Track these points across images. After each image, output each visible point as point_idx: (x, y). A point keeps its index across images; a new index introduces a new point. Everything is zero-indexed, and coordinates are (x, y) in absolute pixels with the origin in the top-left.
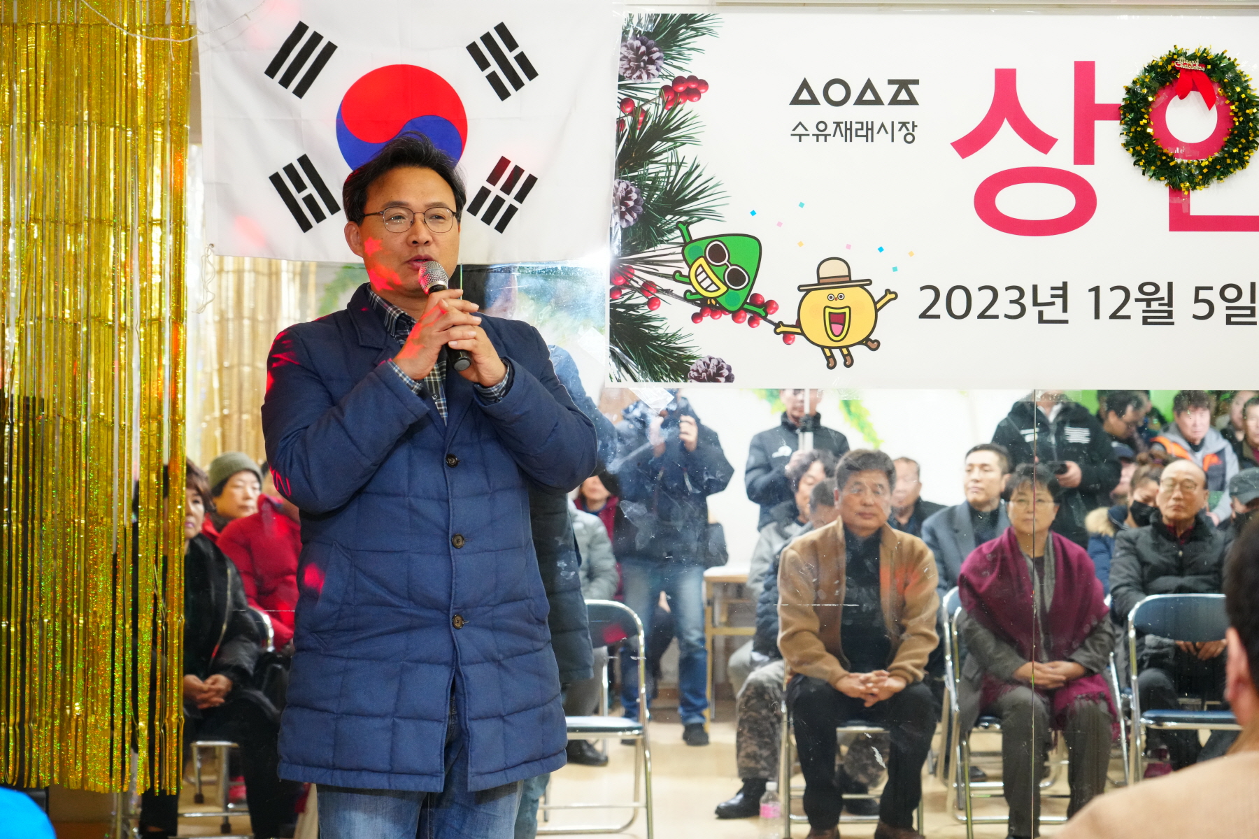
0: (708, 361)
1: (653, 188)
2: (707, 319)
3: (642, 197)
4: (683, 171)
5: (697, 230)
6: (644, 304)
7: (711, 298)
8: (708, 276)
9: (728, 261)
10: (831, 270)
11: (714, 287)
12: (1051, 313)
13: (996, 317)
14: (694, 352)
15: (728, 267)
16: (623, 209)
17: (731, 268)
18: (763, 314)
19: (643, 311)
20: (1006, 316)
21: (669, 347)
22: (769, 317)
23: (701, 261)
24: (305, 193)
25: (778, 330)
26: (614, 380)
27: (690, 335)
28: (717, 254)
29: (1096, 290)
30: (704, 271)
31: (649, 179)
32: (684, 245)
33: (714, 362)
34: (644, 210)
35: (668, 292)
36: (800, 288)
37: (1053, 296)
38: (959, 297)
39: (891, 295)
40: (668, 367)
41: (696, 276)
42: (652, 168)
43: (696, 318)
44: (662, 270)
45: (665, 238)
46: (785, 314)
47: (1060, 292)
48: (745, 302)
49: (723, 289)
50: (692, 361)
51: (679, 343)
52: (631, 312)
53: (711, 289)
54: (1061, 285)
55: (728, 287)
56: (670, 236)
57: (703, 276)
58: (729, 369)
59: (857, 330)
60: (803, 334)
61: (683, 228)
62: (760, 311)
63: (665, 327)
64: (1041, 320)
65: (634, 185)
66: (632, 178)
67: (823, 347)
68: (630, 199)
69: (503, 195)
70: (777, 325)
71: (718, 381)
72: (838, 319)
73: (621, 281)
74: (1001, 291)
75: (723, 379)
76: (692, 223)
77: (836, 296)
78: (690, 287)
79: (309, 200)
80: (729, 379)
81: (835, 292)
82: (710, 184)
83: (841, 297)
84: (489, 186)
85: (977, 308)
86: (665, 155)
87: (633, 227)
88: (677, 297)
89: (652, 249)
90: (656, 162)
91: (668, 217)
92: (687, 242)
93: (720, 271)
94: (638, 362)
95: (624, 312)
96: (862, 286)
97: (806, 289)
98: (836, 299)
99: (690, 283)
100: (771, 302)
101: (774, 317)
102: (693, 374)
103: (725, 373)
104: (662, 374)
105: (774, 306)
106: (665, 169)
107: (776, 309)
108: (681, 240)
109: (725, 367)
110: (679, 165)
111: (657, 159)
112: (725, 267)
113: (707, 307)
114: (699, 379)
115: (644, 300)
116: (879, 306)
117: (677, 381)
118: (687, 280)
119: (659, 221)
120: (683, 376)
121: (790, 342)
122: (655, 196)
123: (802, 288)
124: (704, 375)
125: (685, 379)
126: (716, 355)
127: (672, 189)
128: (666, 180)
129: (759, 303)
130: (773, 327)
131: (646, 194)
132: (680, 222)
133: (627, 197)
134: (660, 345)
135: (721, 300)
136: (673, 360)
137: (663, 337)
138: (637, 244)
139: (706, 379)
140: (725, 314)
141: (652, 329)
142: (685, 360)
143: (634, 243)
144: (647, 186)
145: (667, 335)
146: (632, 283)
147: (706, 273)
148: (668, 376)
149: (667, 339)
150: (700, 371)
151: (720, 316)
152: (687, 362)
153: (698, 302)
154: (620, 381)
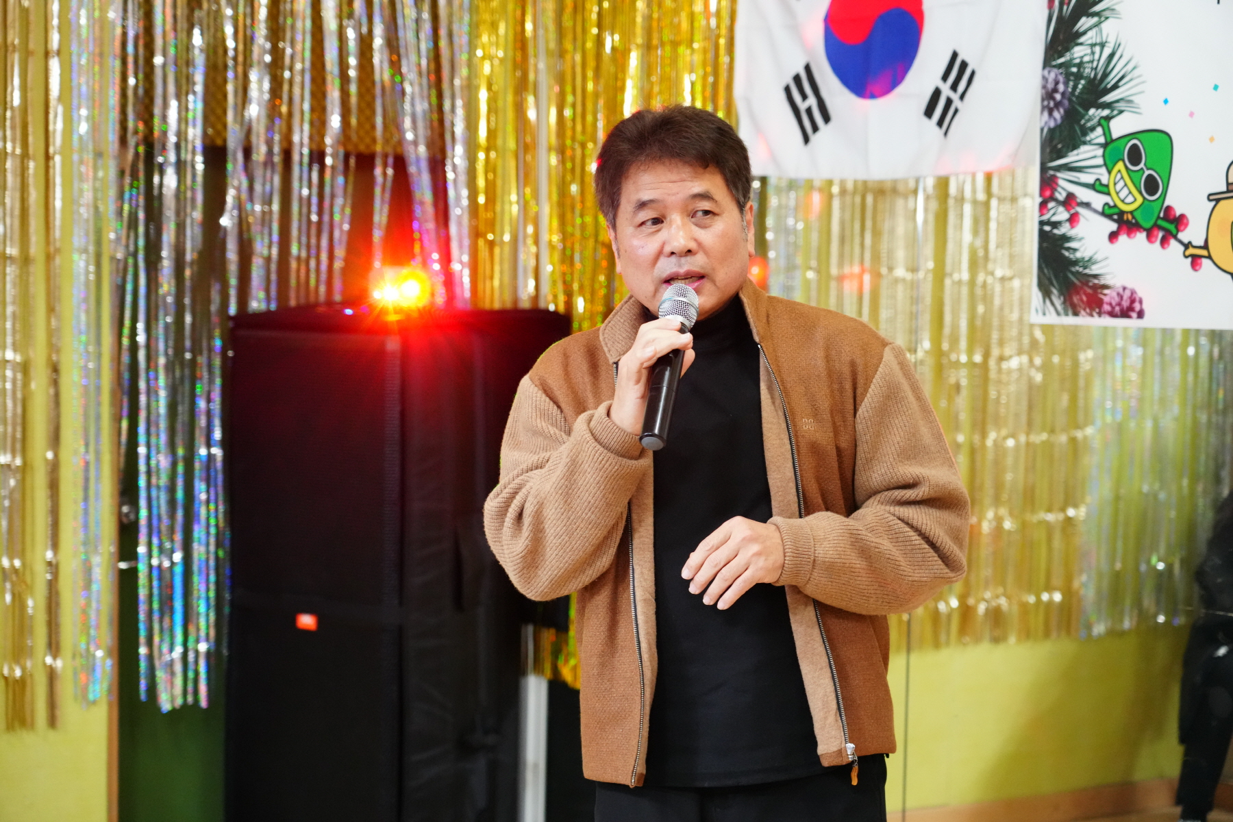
0: (1121, 291)
1: (1078, 76)
2: (1123, 239)
3: (1068, 87)
4: (1107, 52)
5: (1119, 127)
6: (1067, 221)
7: (1127, 212)
8: (1126, 185)
9: (1145, 164)
11: (1129, 198)
14: (1108, 280)
15: (1144, 172)
16: (1052, 104)
17: (1147, 173)
18: (1174, 231)
19: (1064, 229)
21: (1085, 274)
22: (1181, 236)
23: (1120, 166)
24: (807, 103)
25: (1188, 253)
26: (1041, 313)
27: (1106, 258)
28: (1135, 156)
30: (1122, 178)
31: (1075, 65)
32: (1105, 146)
33: (1127, 295)
34: (1069, 104)
35: (1087, 205)
36: (1210, 197)
40: (1085, 298)
41: (1115, 184)
42: (1078, 52)
43: (1113, 237)
44: (1083, 178)
45: (1088, 138)
46: (1195, 232)
48: (1159, 217)
49: (1140, 200)
50: (1106, 291)
51: (1094, 270)
52: (1056, 231)
53: (1128, 200)
55: (1144, 198)
56: (1093, 135)
57: (1121, 184)
58: (1141, 302)
60: (1209, 257)
61: (1105, 124)
62: (1171, 227)
63: (1082, 249)
65: (1061, 73)
66: (1060, 66)
67: (1230, 275)
69: (951, 95)
70: (1187, 246)
71: (1129, 317)
73: (1048, 193)
75: (1134, 315)
76: (1113, 117)
78: (1106, 199)
79: (809, 112)
80: (1141, 315)
82: (1130, 67)
84: (941, 85)
86: (1090, 34)
87: (1060, 126)
88: (1095, 211)
89: (1075, 152)
90: (1081, 44)
91: (1092, 111)
92: (1108, 142)
93: (1136, 176)
94: (1061, 293)
95: (1051, 231)
97: (1215, 198)
99: (1108, 194)
100: (1182, 216)
101: (1184, 236)
103: (1137, 306)
104: (1080, 306)
105: (1185, 221)
106: (1089, 51)
107: (1186, 225)
108: (1102, 140)
109: (1137, 299)
110: (1102, 45)
111: (1082, 40)
113: (1125, 224)
114: (1112, 314)
115: (1066, 215)
117: (1092, 315)
118: (1105, 189)
119: (1083, 117)
120: (1097, 310)
121: (1197, 268)
122: (1080, 86)
123: (1211, 197)
124: (1117, 309)
125: (1100, 314)
126: (1129, 285)
127: (1096, 75)
128: (1090, 65)
129: (1172, 217)
130: (1182, 248)
131: (1071, 84)
132: (1102, 118)
133: (1055, 90)
134: (1078, 272)
135: (1138, 215)
136: (1089, 291)
137: (1080, 262)
138: (1063, 147)
139: (1119, 313)
140: (1140, 232)
141: (1071, 251)
142: (1099, 291)
143: (1060, 146)
144: (1073, 74)
145: (1083, 258)
146: (1057, 195)
147: (1124, 181)
148: (1085, 310)
149: (1084, 264)
150: (1114, 303)
151: (1136, 234)
152: (1101, 293)
153: (1116, 217)
154: (1044, 314)
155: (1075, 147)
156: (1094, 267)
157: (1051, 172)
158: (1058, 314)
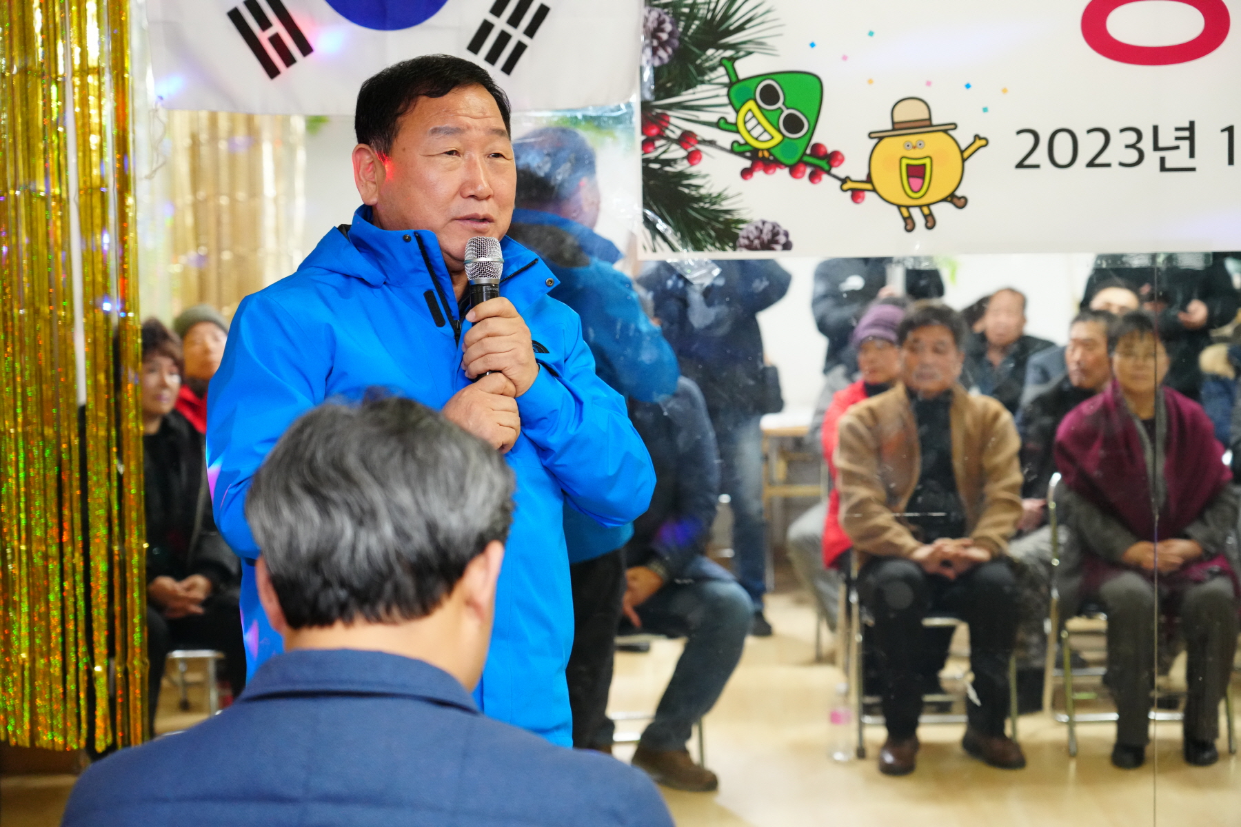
0: (760, 225)
1: (691, 17)
2: (759, 175)
3: (678, 27)
5: (745, 68)
6: (684, 158)
7: (763, 150)
8: (759, 123)
9: (784, 104)
10: (909, 113)
11: (766, 136)
12: (1176, 159)
13: (1108, 165)
14: (743, 215)
15: (782, 111)
16: (655, 43)
17: (786, 112)
18: (826, 167)
19: (682, 166)
20: (1122, 164)
21: (714, 210)
22: (834, 171)
23: (751, 104)
24: (270, 32)
25: (845, 187)
26: (649, 251)
27: (739, 194)
28: (770, 95)
29: (1230, 130)
30: (754, 116)
31: (686, 6)
32: (730, 86)
33: (767, 228)
34: (680, 44)
35: (711, 143)
36: (870, 136)
37: (1177, 138)
38: (1063, 142)
39: (980, 141)
40: (713, 233)
41: (745, 123)
43: (746, 173)
44: (703, 116)
45: (707, 78)
46: (854, 168)
47: (1186, 134)
48: (804, 154)
49: (778, 138)
50: (741, 226)
51: (725, 205)
52: (668, 169)
53: (763, 138)
54: (1187, 125)
55: (784, 136)
56: (713, 75)
57: (754, 122)
58: (786, 234)
59: (939, 184)
60: (874, 190)
61: (728, 64)
62: (823, 164)
63: (707, 186)
64: (1163, 168)
65: (667, 13)
67: (899, 207)
68: (663, 31)
69: (509, 29)
70: (844, 181)
71: (773, 249)
72: (916, 172)
73: (654, 131)
74: (1114, 134)
75: (778, 247)
76: (738, 58)
77: (914, 144)
78: (736, 137)
79: (276, 41)
80: (787, 246)
81: (913, 139)
82: (760, 10)
83: (921, 144)
84: (492, 19)
85: (1085, 155)
87: (668, 65)
88: (722, 149)
89: (691, 91)
91: (710, 52)
92: (733, 82)
93: (773, 117)
94: (679, 230)
95: (659, 169)
96: (945, 131)
97: (878, 137)
98: (914, 147)
99: (738, 132)
100: (836, 153)
101: (839, 171)
102: (743, 241)
103: (782, 239)
104: (706, 241)
105: (840, 157)
107: (842, 161)
108: (726, 80)
109: (782, 232)
112: (779, 111)
113: (760, 161)
114: (750, 247)
115: (683, 153)
116: (966, 154)
117: (724, 250)
119: (699, 57)
120: (731, 244)
121: (859, 200)
122: (694, 27)
123: (873, 135)
124: (757, 242)
125: (734, 248)
126: (771, 218)
127: (713, 17)
128: (706, 6)
129: (821, 154)
130: (838, 183)
131: (682, 24)
132: (723, 58)
133: (659, 28)
134: (702, 208)
135: (778, 153)
136: (718, 226)
137: (706, 198)
138: (673, 86)
139: (759, 246)
140: (781, 168)
141: (693, 188)
142: (733, 225)
143: (669, 85)
144: (684, 14)
145: (710, 195)
146: (668, 133)
147: (757, 119)
148: (713, 245)
149: (711, 200)
150: (752, 237)
151: (775, 169)
152: (736, 228)
153: (748, 154)
154: (654, 251)
155: (689, 87)
156: (724, 203)
157: (659, 111)
158: (674, 249)
